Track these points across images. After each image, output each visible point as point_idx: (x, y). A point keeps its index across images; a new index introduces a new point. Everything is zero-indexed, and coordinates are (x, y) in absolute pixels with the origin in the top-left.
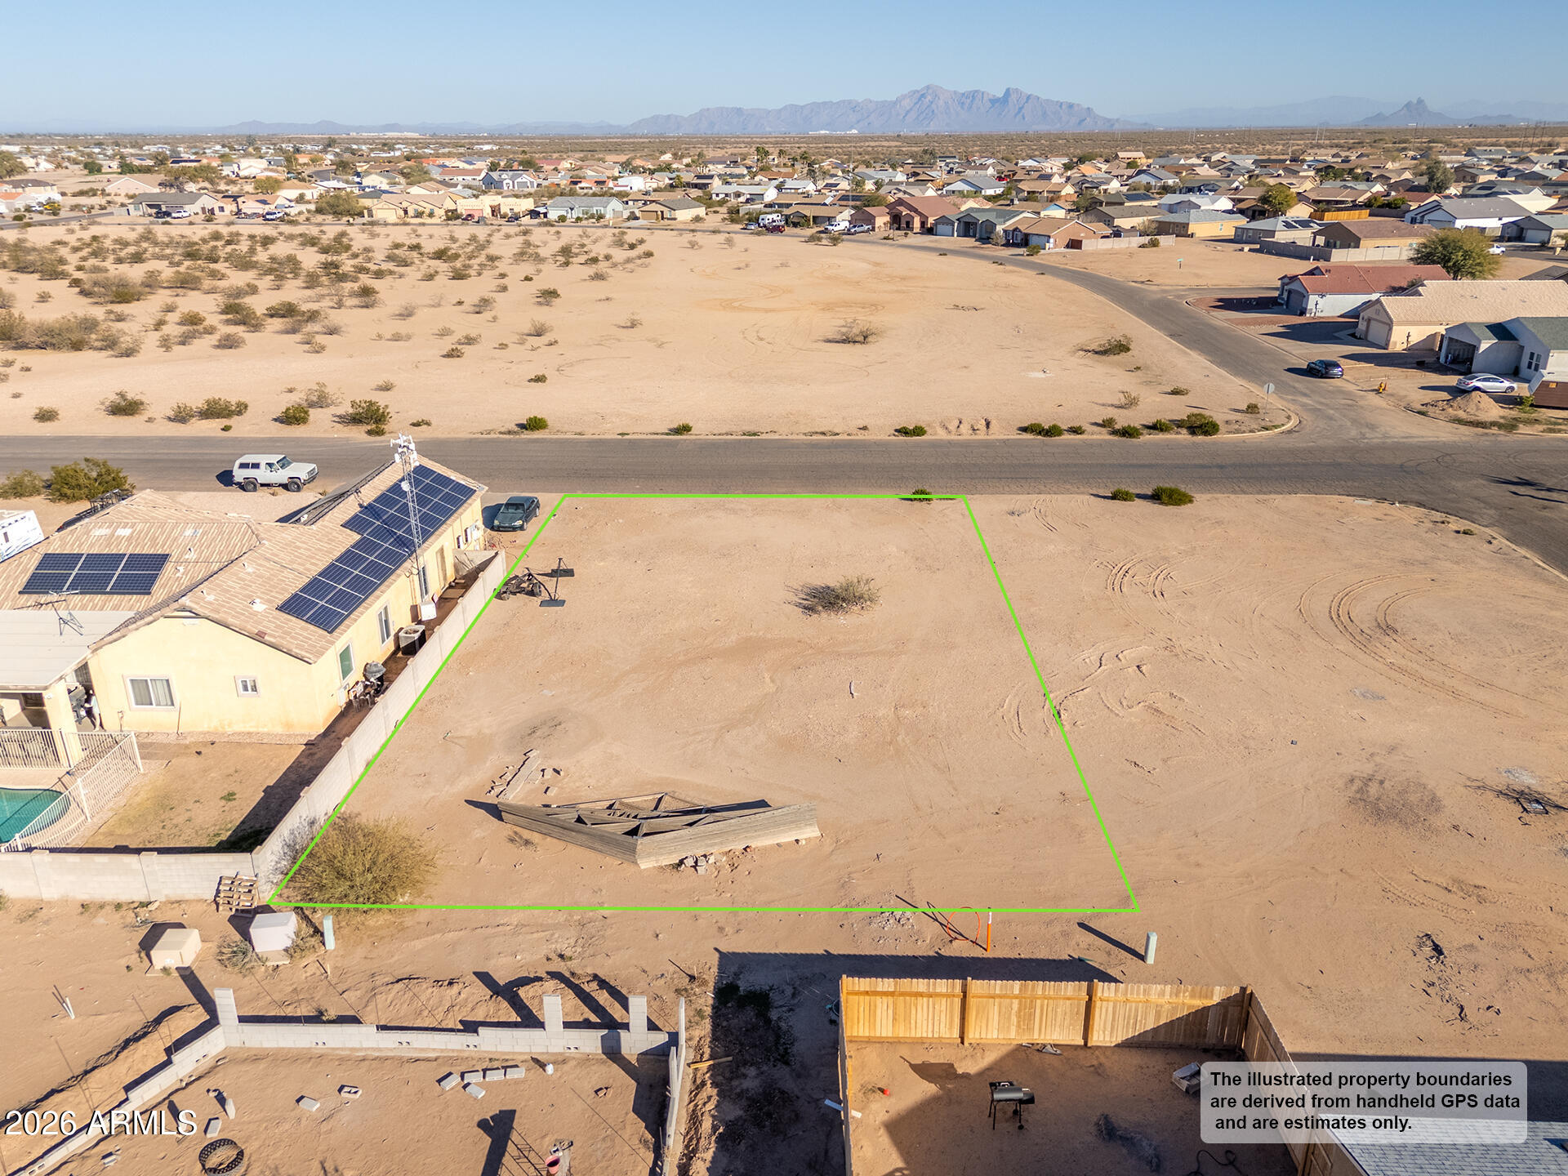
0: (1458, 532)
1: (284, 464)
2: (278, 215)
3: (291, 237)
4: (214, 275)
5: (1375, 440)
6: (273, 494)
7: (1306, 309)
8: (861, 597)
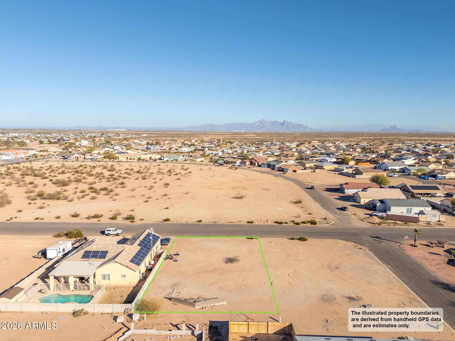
0: (359, 248)
1: (116, 230)
2: (95, 159)
3: (100, 166)
4: (84, 178)
5: (350, 227)
6: (113, 237)
7: (345, 192)
8: (237, 260)
